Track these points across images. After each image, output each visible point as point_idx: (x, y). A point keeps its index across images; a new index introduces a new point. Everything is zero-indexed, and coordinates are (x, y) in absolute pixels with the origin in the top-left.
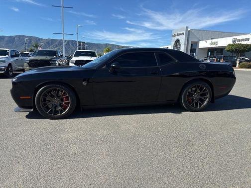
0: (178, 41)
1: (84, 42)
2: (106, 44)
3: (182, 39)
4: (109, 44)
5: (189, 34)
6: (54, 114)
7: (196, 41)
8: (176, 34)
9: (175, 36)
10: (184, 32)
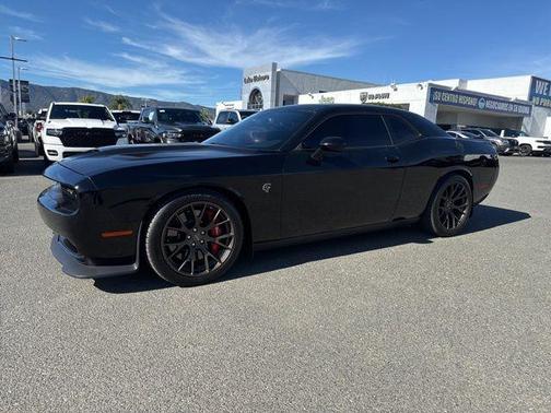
0: (256, 92)
2: (73, 89)
3: (266, 89)
5: (278, 78)
7: (293, 94)
8: (252, 77)
9: (250, 80)
10: (270, 74)
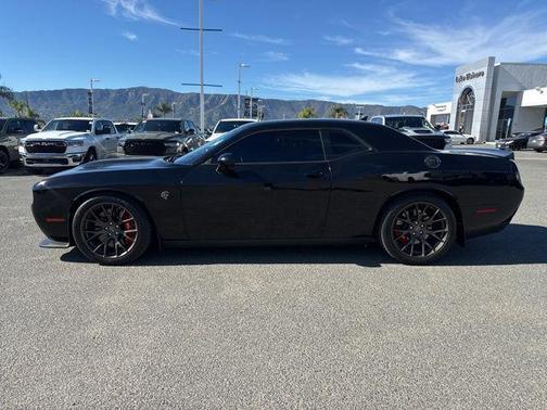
0: (468, 91)
1: (255, 100)
2: (309, 101)
3: (480, 87)
4: (314, 101)
5: (496, 73)
6: (108, 255)
7: (515, 89)
8: (465, 75)
9: (462, 79)
10: (485, 70)
